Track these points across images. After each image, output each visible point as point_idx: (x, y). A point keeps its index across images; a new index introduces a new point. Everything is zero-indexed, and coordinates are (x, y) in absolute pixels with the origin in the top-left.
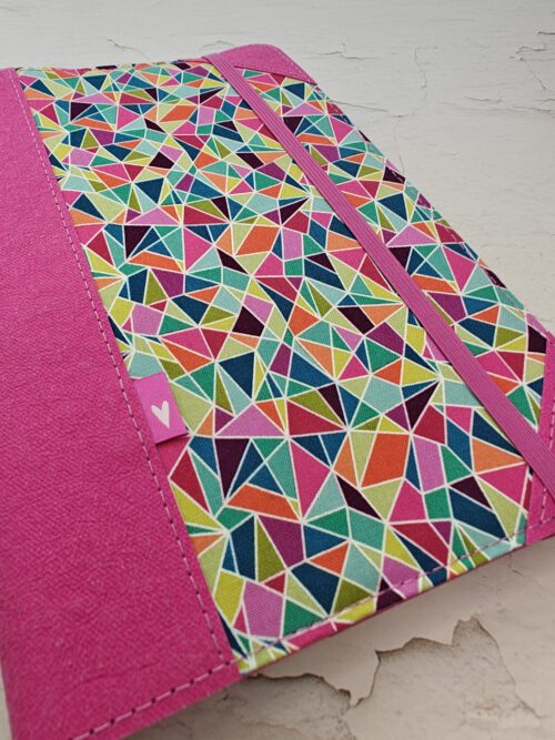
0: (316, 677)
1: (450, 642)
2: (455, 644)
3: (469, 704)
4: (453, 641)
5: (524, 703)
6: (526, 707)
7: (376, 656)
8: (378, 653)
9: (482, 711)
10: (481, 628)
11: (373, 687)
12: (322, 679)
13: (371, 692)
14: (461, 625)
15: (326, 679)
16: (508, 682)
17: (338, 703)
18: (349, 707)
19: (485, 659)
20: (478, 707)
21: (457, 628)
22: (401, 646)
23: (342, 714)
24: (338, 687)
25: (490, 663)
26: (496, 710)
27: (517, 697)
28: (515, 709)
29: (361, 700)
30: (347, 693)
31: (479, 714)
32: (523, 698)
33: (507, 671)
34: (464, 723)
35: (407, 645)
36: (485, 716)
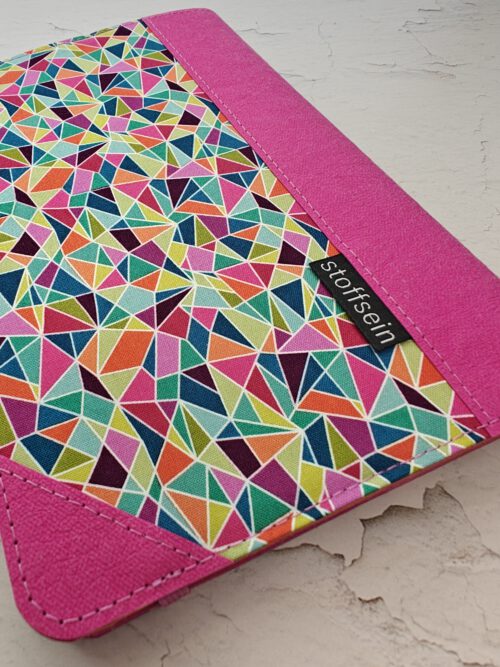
0: (312, 546)
1: (421, 506)
2: (426, 507)
3: (445, 555)
4: (424, 505)
5: (490, 550)
6: (492, 554)
7: (361, 524)
8: (362, 521)
9: (456, 560)
10: (446, 492)
11: (362, 549)
12: (317, 546)
13: (362, 554)
14: (429, 492)
15: (322, 546)
16: (474, 535)
17: (334, 565)
18: (344, 568)
19: (452, 517)
20: (453, 557)
21: (425, 494)
22: (381, 513)
23: (340, 574)
24: (333, 553)
25: (457, 520)
26: (467, 557)
27: (484, 546)
28: (483, 556)
29: (353, 561)
30: (342, 557)
31: (454, 562)
32: (488, 546)
33: (472, 526)
34: (443, 571)
35: (386, 512)
36: (459, 564)
